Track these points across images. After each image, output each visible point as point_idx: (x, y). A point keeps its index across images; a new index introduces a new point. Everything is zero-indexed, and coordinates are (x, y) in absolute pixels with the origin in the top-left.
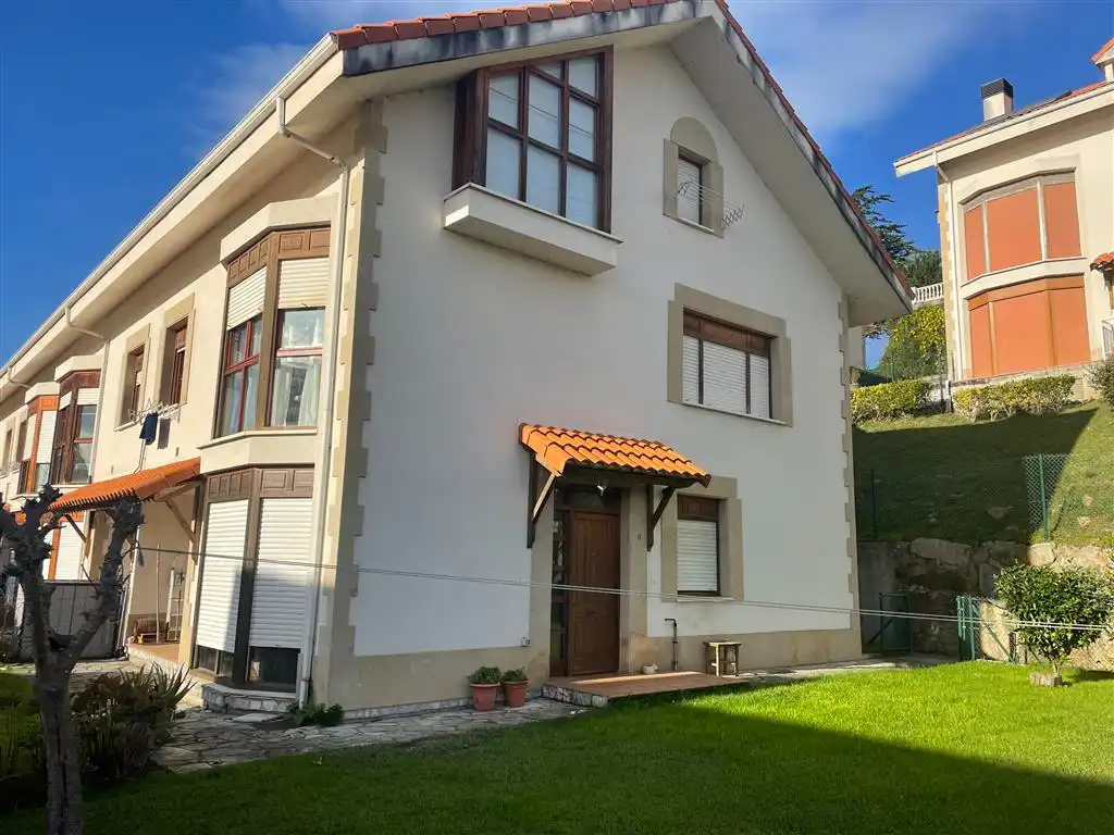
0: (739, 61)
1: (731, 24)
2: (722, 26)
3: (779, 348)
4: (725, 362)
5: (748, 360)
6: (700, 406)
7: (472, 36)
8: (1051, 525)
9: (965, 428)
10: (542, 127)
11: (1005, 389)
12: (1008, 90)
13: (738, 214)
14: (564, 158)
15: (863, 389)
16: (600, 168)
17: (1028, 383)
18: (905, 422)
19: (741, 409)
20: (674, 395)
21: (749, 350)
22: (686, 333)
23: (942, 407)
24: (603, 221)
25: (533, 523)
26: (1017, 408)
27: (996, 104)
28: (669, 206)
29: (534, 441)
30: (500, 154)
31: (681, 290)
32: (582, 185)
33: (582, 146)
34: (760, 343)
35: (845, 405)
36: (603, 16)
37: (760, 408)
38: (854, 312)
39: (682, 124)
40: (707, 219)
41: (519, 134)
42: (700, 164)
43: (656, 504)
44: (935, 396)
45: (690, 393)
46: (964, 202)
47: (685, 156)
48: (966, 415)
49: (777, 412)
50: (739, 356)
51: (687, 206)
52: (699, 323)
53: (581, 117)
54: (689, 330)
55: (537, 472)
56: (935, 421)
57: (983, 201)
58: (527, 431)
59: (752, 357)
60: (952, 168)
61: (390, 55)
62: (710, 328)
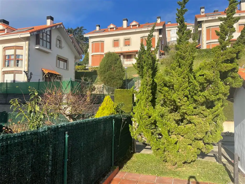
0: (65, 31)
1: (64, 27)
2: (63, 27)
3: (67, 62)
4: (62, 63)
5: (64, 63)
6: (59, 67)
7: (40, 31)
8: (95, 82)
9: (90, 72)
10: (45, 39)
11: (94, 68)
12: (99, 26)
13: (64, 47)
14: (47, 41)
15: (78, 66)
16: (50, 42)
17: (96, 67)
18: (83, 71)
19: (63, 68)
20: (57, 66)
21: (64, 62)
22: (58, 60)
23: (87, 69)
24: (50, 48)
25: (43, 78)
26: (95, 70)
27: (98, 28)
28: (56, 46)
29: (44, 70)
30: (41, 41)
31: (57, 55)
32: (48, 44)
33: (48, 40)
34: (66, 61)
35: (75, 69)
36: (51, 28)
37: (65, 68)
38: (76, 58)
39: (58, 36)
40: (60, 47)
41: (43, 39)
42: (60, 41)
43: (55, 77)
44: (87, 68)
45: (58, 66)
46: (92, 42)
47: (58, 40)
48: (90, 70)
49: (67, 69)
50: (63, 62)
51: (58, 46)
52: (59, 59)
53: (48, 36)
54: (58, 59)
55: (44, 73)
56: (87, 71)
57: (94, 43)
58: (42, 69)
59: (65, 63)
60: (91, 37)
61: (33, 34)
62: (60, 59)
